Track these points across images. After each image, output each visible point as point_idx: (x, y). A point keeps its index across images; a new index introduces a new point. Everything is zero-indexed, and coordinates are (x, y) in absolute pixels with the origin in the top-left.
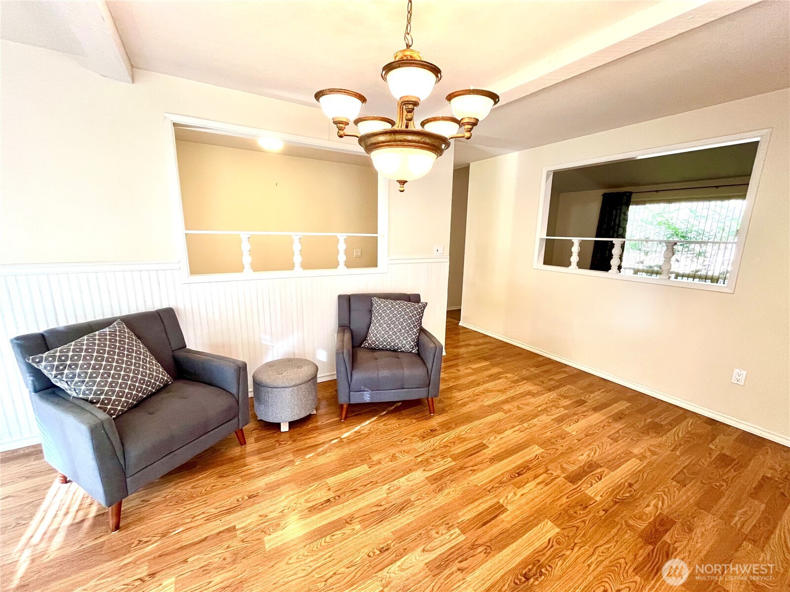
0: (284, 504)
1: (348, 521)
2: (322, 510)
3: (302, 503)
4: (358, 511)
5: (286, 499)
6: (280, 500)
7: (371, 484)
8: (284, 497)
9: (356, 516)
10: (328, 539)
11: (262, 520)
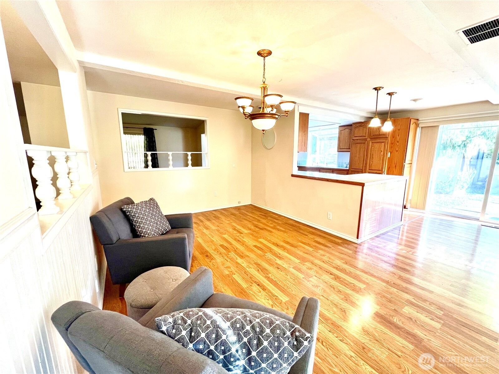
0: (263, 301)
1: (268, 278)
2: (264, 286)
3: (261, 293)
4: (263, 276)
5: (260, 300)
6: (261, 303)
7: (246, 273)
8: (258, 302)
9: (265, 276)
10: (278, 282)
11: (275, 306)
